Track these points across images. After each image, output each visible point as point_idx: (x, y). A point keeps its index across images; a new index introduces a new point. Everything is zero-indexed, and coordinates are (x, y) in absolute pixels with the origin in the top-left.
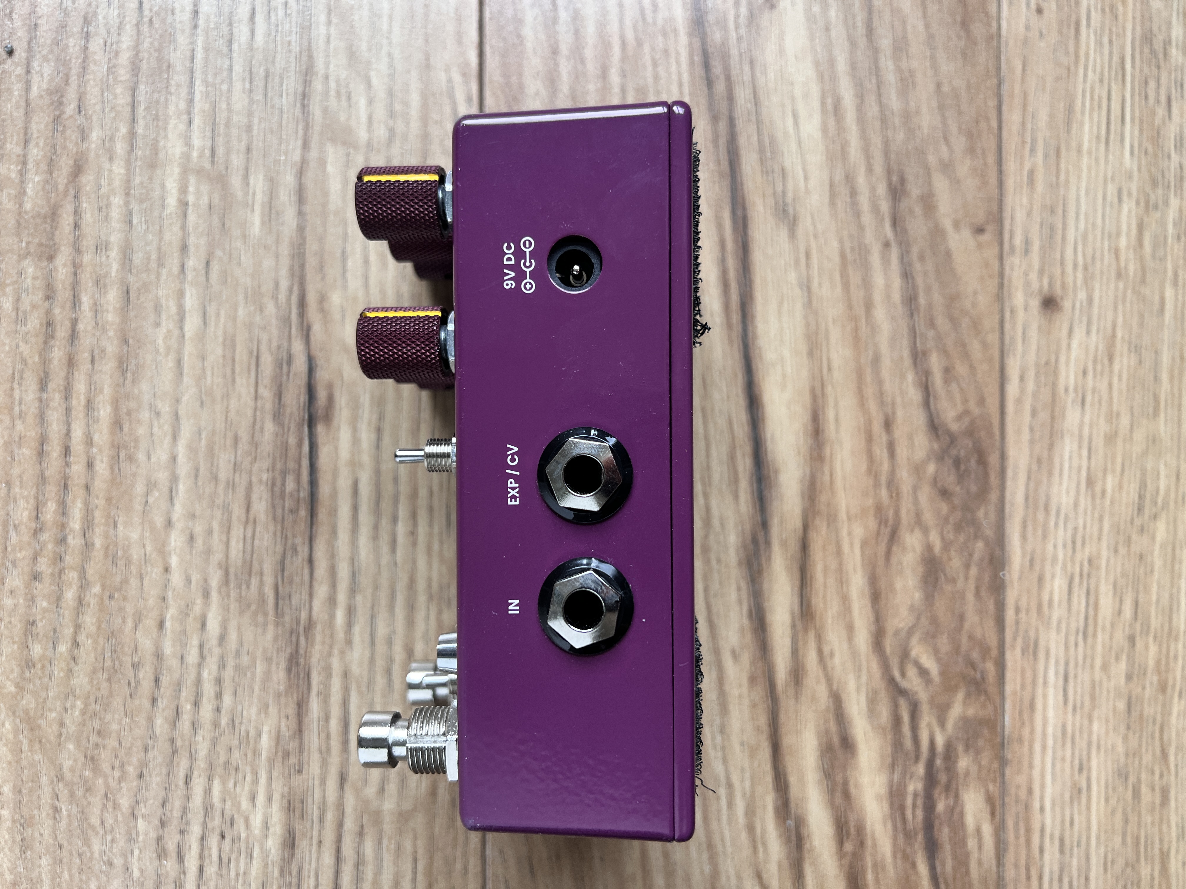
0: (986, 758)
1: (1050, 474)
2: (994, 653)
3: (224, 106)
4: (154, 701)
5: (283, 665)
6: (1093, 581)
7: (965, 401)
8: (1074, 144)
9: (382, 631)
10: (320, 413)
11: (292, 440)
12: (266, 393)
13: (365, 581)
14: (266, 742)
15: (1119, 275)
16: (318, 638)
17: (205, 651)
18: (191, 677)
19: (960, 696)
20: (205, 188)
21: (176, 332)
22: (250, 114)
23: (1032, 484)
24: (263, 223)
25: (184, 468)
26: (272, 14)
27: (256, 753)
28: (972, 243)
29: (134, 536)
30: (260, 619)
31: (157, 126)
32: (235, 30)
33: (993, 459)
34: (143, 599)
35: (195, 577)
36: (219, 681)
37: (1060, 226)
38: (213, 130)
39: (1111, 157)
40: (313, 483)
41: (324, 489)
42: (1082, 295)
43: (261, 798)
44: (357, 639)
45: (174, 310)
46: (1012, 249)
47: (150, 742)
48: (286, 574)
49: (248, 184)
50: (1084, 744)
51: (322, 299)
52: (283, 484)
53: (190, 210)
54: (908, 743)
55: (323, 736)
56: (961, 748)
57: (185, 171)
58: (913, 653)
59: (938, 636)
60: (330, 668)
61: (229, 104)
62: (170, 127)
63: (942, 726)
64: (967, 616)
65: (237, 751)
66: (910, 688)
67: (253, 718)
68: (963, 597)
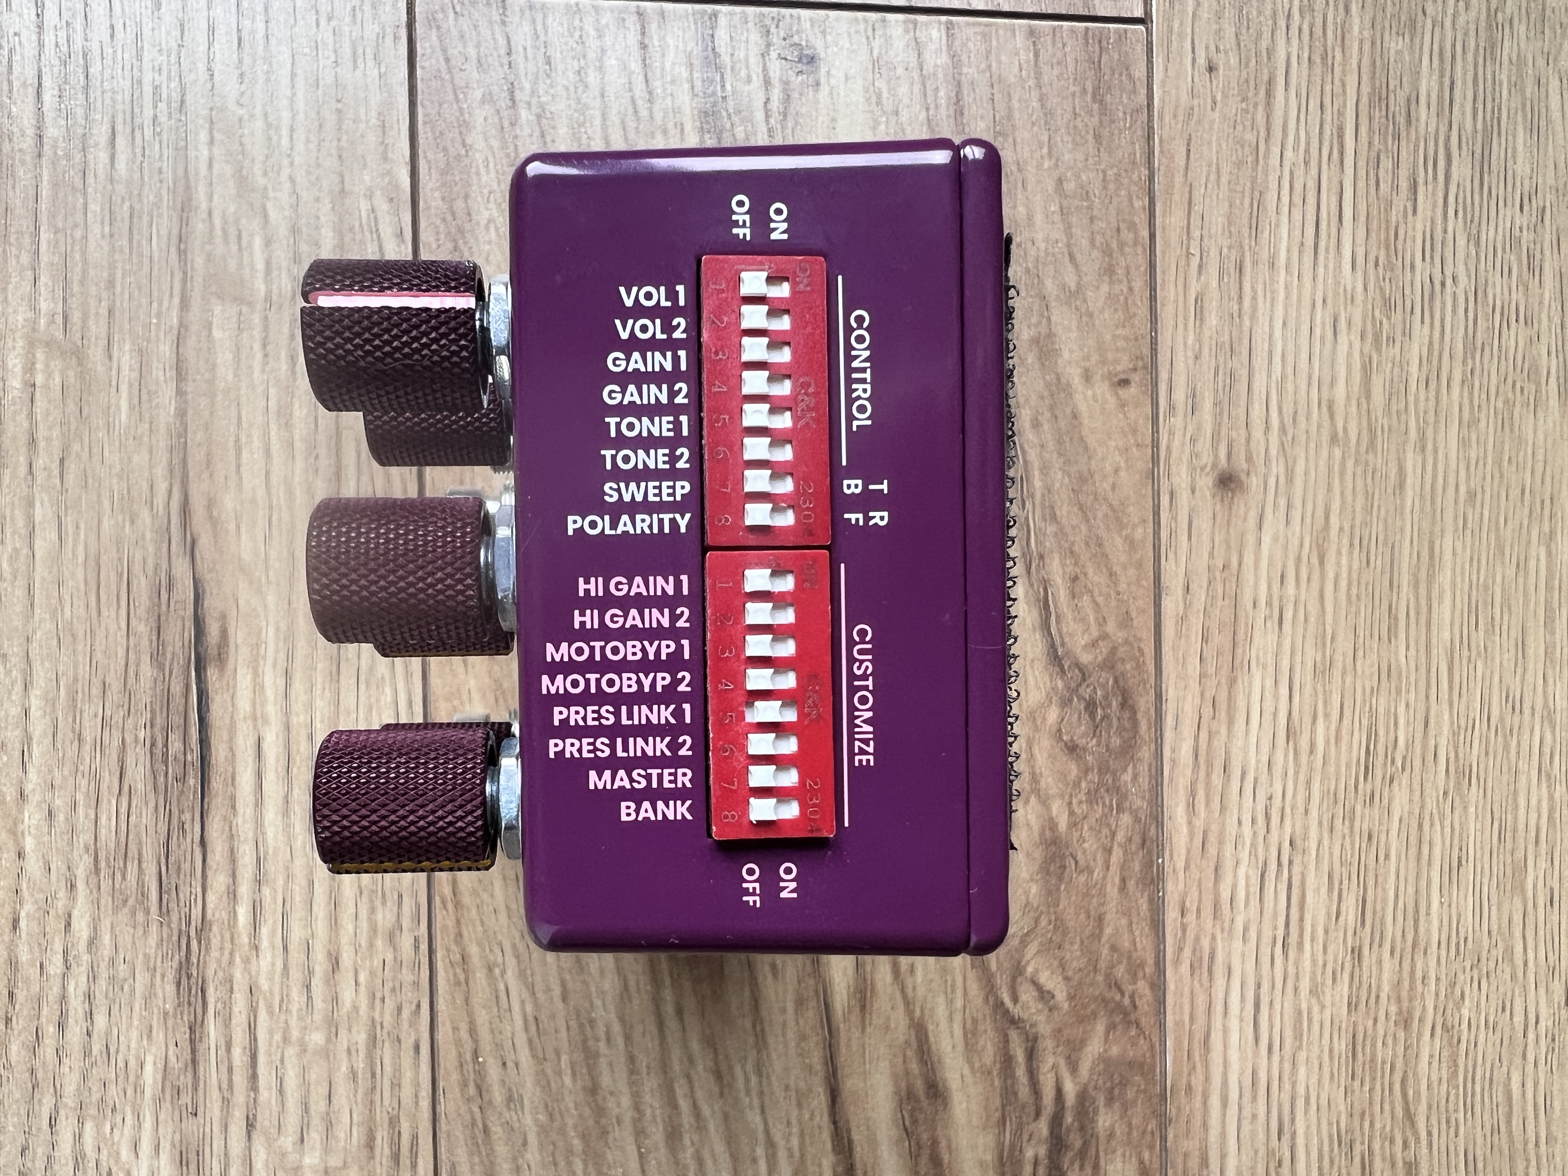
0: (1138, 1114)
1: (1231, 721)
2: (1149, 970)
3: (77, 256)
4: (8, 1021)
5: (171, 976)
6: (1297, 869)
7: (1102, 622)
8: (1265, 255)
9: (297, 934)
10: (213, 652)
11: (177, 688)
12: (142, 628)
13: (274, 869)
14: (150, 1076)
15: (1334, 439)
16: (215, 942)
17: (70, 958)
18: (55, 991)
19: (1100, 1027)
20: (57, 365)
21: (25, 551)
22: (112, 267)
23: (1204, 735)
24: (131, 408)
25: (39, 726)
26: (138, 134)
27: (138, 1089)
28: (1112, 401)
30: (140, 917)
32: (90, 157)
33: (1144, 702)
35: (56, 863)
36: (89, 997)
37: (1244, 372)
38: (64, 290)
39: (1321, 270)
40: (204, 742)
41: (219, 752)
42: (1278, 468)
43: (146, 1147)
44: (265, 944)
45: (21, 523)
46: (1171, 407)
48: (172, 859)
49: (110, 358)
50: (1286, 1097)
51: (211, 505)
52: (166, 745)
53: (38, 395)
54: (1024, 1091)
55: (224, 1069)
56: (1101, 1100)
57: (31, 344)
58: (1030, 970)
59: (1067, 946)
60: (231, 981)
61: (84, 253)
62: (11, 287)
63: (1074, 1069)
64: (1108, 917)
65: (113, 1087)
66: (1026, 1017)
67: (133, 1045)
68: (1102, 893)
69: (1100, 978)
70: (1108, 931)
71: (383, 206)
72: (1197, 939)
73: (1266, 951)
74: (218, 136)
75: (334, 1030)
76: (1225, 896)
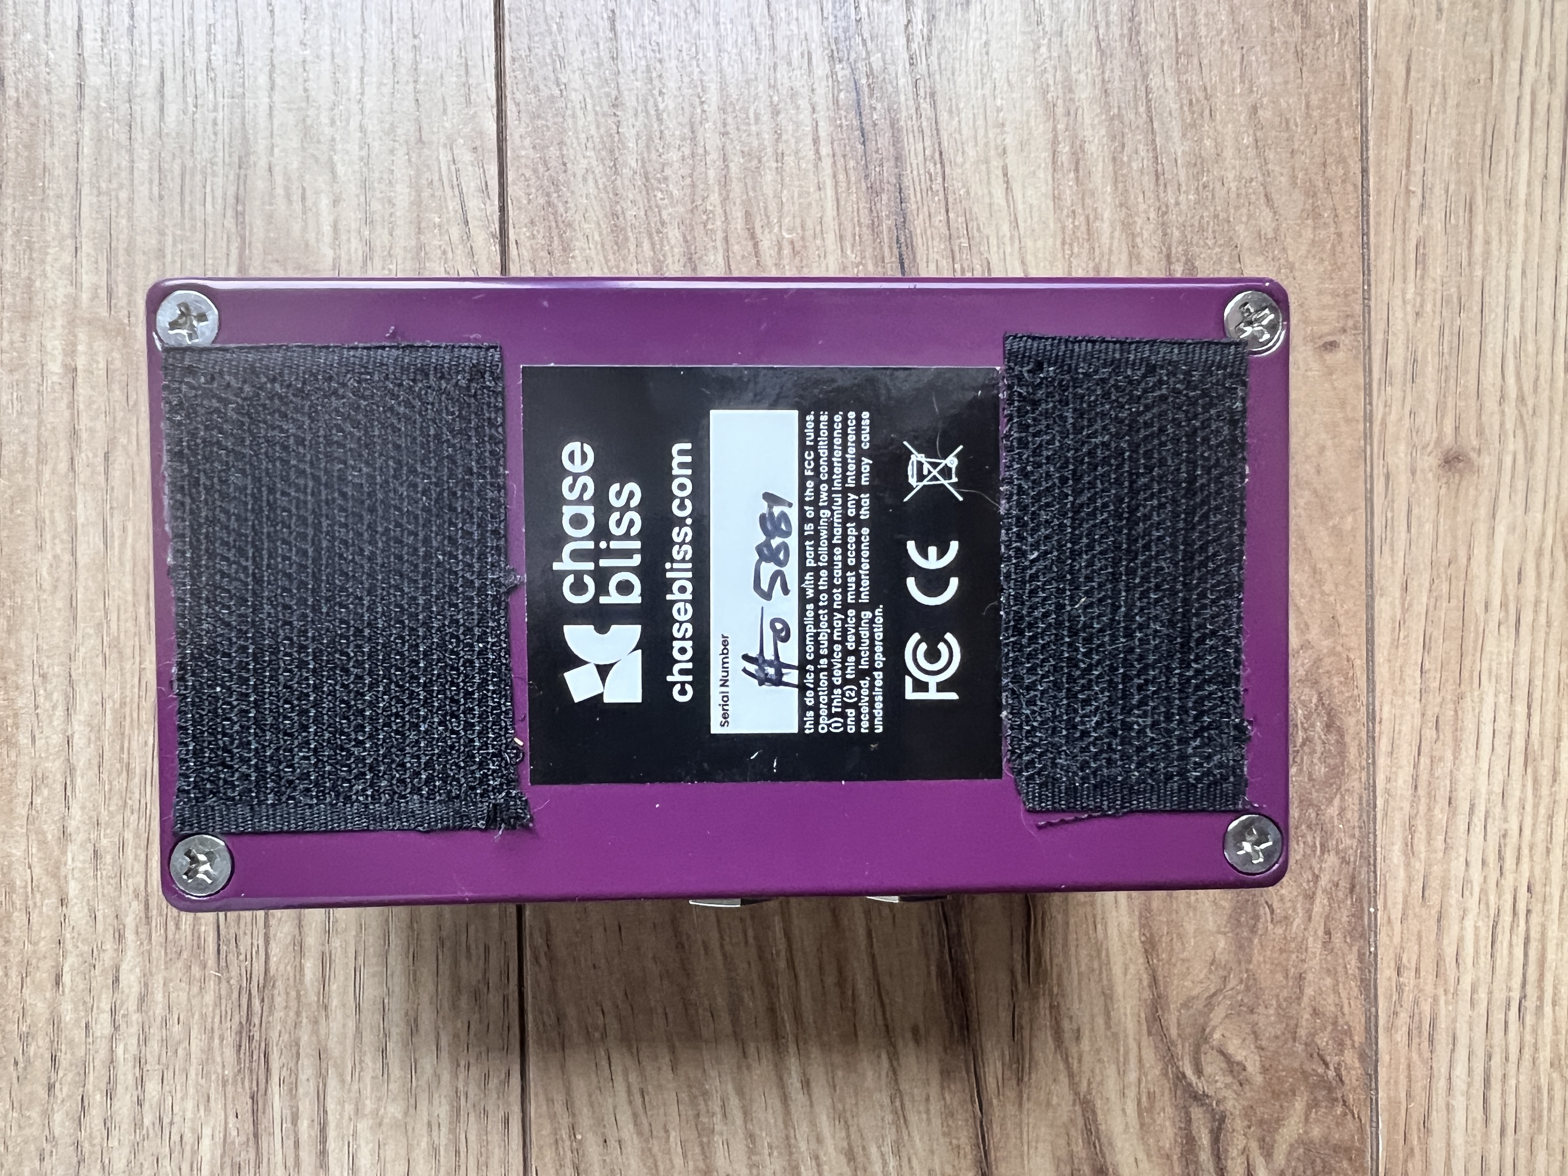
1: (1457, 746)
2: (1359, 1038)
3: (123, 222)
4: (51, 1087)
5: (230, 1038)
6: (1536, 919)
8: (1500, 192)
14: (208, 1153)
16: (279, 1001)
17: (119, 1017)
18: (103, 1054)
19: (1299, 1105)
20: (101, 345)
21: (67, 557)
22: (161, 232)
23: (1424, 763)
25: (83, 756)
26: (189, 81)
27: (194, 1166)
28: (1316, 368)
29: (18, 853)
30: (196, 971)
31: (31, 258)
32: (136, 108)
34: (30, 942)
35: (103, 910)
36: (140, 1062)
38: (109, 262)
44: (335, 1002)
45: (62, 524)
46: (1387, 375)
47: (48, 1147)
53: (79, 380)
55: (290, 1143)
57: (71, 323)
58: (1217, 1036)
59: (1261, 1009)
60: (298, 1045)
61: (130, 218)
62: (49, 259)
63: (1268, 1154)
64: (1310, 976)
65: (166, 1162)
66: (1211, 1093)
67: (189, 1115)
68: (1302, 948)
69: (1299, 1048)
70: (1309, 991)
71: (465, 156)
72: (1416, 1002)
73: (1498, 1017)
74: (279, 81)
75: (412, 1101)
76: (1450, 952)
